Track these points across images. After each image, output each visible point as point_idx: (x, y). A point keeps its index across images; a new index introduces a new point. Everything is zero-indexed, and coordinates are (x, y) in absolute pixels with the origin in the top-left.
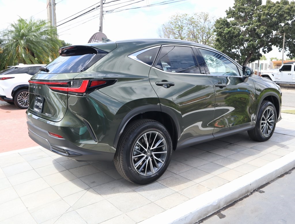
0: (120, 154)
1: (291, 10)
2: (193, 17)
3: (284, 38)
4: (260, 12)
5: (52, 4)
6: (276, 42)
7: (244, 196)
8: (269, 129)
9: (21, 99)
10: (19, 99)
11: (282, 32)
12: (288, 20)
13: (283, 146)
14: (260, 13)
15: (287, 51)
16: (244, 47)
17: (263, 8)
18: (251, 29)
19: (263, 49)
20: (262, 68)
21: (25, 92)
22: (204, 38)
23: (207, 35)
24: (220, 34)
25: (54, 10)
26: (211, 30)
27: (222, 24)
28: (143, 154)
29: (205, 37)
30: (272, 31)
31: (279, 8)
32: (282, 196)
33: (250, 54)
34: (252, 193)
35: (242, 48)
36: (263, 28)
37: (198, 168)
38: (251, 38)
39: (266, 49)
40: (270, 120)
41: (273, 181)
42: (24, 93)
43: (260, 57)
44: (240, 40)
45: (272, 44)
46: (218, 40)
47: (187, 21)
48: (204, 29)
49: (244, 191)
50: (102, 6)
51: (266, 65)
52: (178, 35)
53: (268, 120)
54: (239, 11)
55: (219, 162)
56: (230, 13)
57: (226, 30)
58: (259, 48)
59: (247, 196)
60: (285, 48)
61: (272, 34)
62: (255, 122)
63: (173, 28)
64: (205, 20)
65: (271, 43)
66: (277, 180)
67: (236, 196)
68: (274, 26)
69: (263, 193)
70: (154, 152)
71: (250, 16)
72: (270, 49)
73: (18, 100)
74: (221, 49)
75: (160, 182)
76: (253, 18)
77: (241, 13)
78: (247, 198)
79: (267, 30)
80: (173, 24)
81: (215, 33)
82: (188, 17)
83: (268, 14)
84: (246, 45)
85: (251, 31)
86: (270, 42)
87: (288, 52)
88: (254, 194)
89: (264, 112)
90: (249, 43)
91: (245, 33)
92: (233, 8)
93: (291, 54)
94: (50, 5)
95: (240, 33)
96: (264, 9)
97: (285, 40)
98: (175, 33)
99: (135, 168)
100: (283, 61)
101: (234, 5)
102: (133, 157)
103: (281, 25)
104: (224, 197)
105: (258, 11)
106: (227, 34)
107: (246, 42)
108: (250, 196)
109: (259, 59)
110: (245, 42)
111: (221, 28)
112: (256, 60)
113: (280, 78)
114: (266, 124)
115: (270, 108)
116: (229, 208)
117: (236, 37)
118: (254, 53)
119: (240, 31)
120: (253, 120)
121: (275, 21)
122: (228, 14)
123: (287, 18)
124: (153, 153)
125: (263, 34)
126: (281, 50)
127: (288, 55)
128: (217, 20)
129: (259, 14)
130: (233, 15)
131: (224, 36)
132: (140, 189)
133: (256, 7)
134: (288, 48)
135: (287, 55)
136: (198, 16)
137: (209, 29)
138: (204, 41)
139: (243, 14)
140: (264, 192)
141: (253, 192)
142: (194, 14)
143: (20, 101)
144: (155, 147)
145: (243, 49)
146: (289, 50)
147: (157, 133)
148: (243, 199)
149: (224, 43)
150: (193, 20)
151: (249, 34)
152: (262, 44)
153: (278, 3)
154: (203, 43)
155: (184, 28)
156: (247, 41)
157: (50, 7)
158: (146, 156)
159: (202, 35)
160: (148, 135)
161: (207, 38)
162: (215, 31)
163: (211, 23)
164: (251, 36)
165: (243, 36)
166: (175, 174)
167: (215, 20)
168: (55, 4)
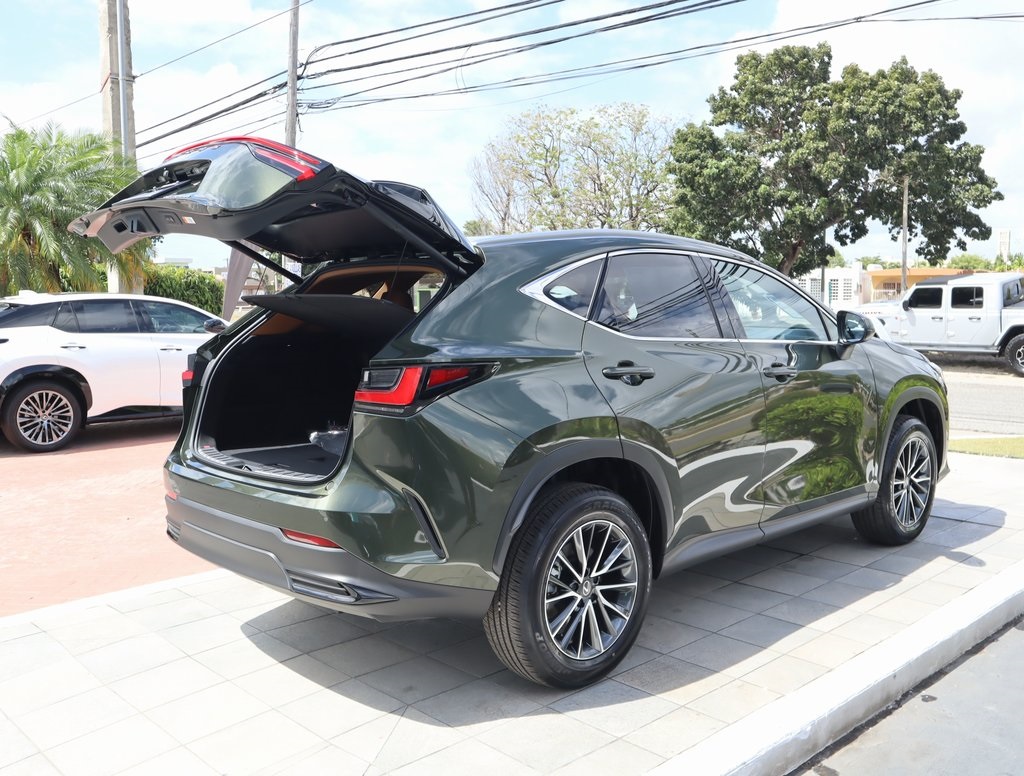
0: (507, 595)
1: (927, 102)
2: (596, 120)
3: (906, 192)
4: (823, 105)
5: (120, 78)
6: (880, 205)
7: (877, 713)
8: (916, 504)
9: (31, 417)
10: (22, 416)
11: (899, 175)
12: (917, 134)
13: (964, 558)
14: (824, 108)
15: (916, 235)
16: (774, 225)
17: (835, 92)
18: (797, 162)
19: (837, 232)
20: (833, 295)
21: (44, 392)
22: (634, 192)
23: (645, 183)
24: (688, 180)
25: (129, 98)
26: (657, 166)
27: (693, 145)
28: (571, 593)
29: (638, 189)
30: (866, 168)
31: (889, 93)
32: (990, 708)
33: (795, 248)
34: (899, 704)
35: (766, 225)
36: (837, 160)
37: (724, 633)
38: (795, 194)
39: (847, 231)
40: (916, 477)
41: (954, 664)
42: (41, 396)
43: (828, 257)
44: (758, 200)
45: (867, 214)
46: (682, 200)
47: (573, 134)
48: (632, 160)
49: (878, 697)
50: (294, 84)
51: (847, 283)
52: (541, 180)
53: (912, 477)
54: (752, 99)
55: (783, 612)
56: (724, 107)
57: (712, 166)
58: (823, 226)
59: (888, 713)
60: (911, 228)
61: (867, 179)
62: (876, 482)
63: (525, 158)
64: (637, 130)
65: (862, 211)
66: (963, 661)
67: (859, 713)
68: (873, 153)
69: (934, 702)
70: (600, 584)
71: (790, 119)
72: (860, 231)
73: (19, 420)
74: (695, 231)
75: (619, 679)
76: (801, 127)
77: (759, 108)
78: (888, 717)
79: (849, 167)
80: (523, 144)
81: (672, 177)
82: (576, 120)
83: (851, 113)
84: (779, 215)
85: (794, 170)
86: (858, 206)
87: (920, 240)
88: (905, 707)
89: (902, 451)
90: (788, 208)
91: (774, 176)
92: (732, 90)
93: (932, 248)
94: (112, 82)
95: (760, 175)
96: (838, 96)
97: (909, 201)
98: (533, 174)
99: (553, 636)
100: (904, 271)
101: (736, 81)
102: (546, 601)
103: (894, 150)
104: (829, 715)
105: (817, 101)
106: (716, 178)
107: (779, 208)
108: (896, 712)
109: (825, 263)
110: (775, 208)
111: (691, 160)
112: (813, 268)
113: (904, 332)
114: (906, 491)
115: (919, 438)
116: (843, 750)
117: (744, 188)
118: (807, 242)
119: (759, 168)
120: (871, 478)
121: (876, 138)
122: (715, 110)
123: (915, 127)
124: (599, 588)
125: (835, 181)
126: (898, 233)
127: (919, 252)
128: (679, 131)
129: (820, 112)
130: (733, 113)
131: (702, 187)
132: (565, 701)
133: (808, 88)
134: (919, 227)
135: (917, 251)
136: (612, 118)
137: (651, 161)
138: (634, 202)
139: (767, 114)
140: (934, 699)
141: (901, 700)
142: (597, 109)
143: (24, 423)
144: (604, 571)
145: (770, 228)
146: (923, 233)
147: (612, 524)
148: (876, 723)
149: (705, 212)
150: (596, 131)
151: (788, 179)
152: (834, 214)
153: (882, 75)
154: (631, 208)
155: (562, 157)
156: (782, 201)
157: (112, 89)
158: (579, 598)
159: (628, 181)
160: (586, 533)
161: (646, 192)
162: (671, 171)
163: (658, 142)
164: (793, 184)
165: (769, 185)
166: (656, 655)
167: (669, 129)
168: (131, 79)
